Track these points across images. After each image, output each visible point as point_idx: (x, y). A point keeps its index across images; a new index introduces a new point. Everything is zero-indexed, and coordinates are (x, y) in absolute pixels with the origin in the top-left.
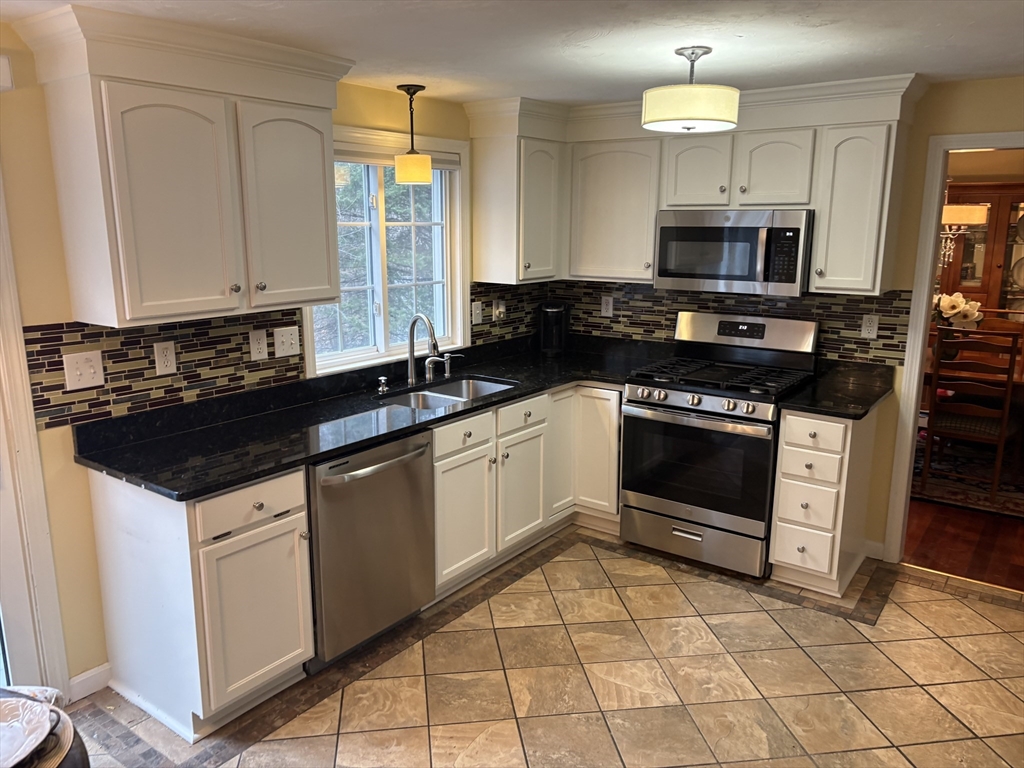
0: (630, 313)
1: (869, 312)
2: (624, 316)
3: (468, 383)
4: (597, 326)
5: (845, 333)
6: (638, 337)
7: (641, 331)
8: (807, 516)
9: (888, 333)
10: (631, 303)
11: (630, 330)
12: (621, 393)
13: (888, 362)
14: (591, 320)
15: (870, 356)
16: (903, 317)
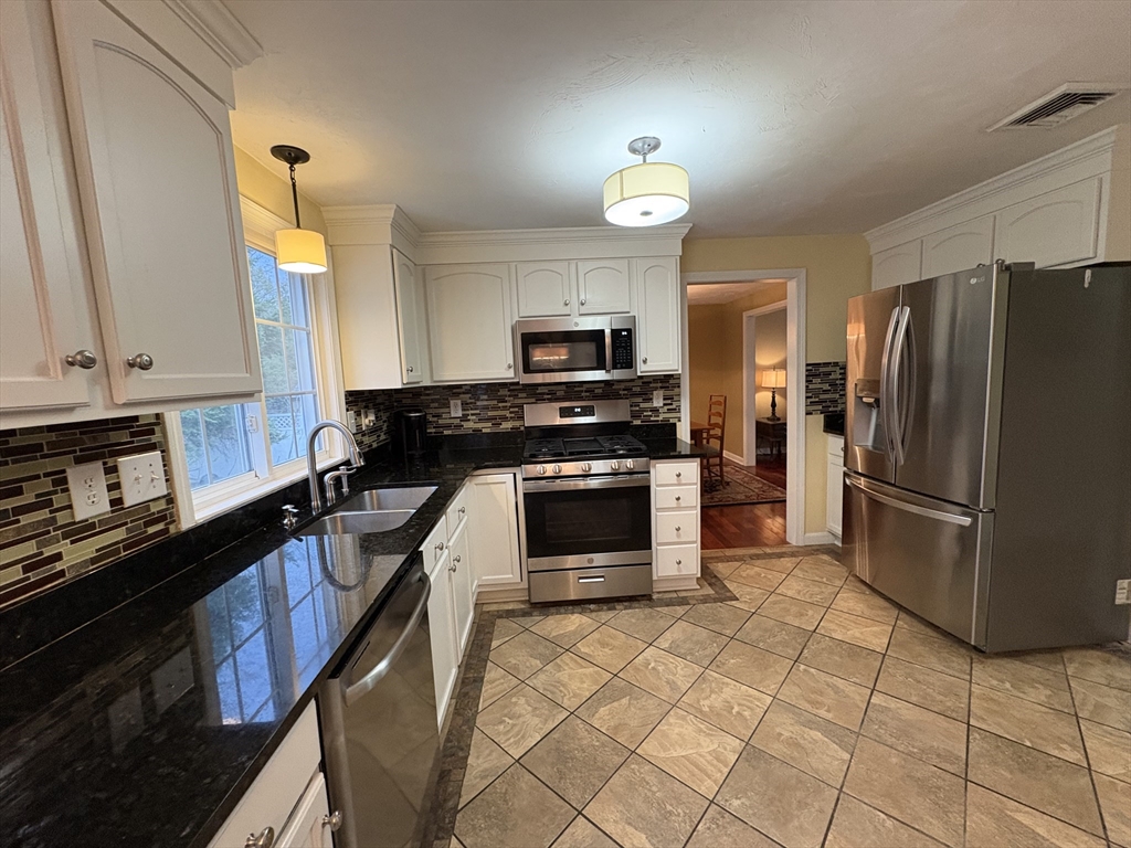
0: (478, 412)
1: (656, 389)
2: (472, 415)
3: (371, 495)
4: (448, 427)
5: (642, 405)
6: (488, 430)
7: (490, 424)
8: (678, 536)
9: (669, 402)
10: (479, 403)
11: (479, 426)
12: (515, 474)
13: (672, 421)
14: (440, 421)
15: (660, 418)
16: (676, 390)
